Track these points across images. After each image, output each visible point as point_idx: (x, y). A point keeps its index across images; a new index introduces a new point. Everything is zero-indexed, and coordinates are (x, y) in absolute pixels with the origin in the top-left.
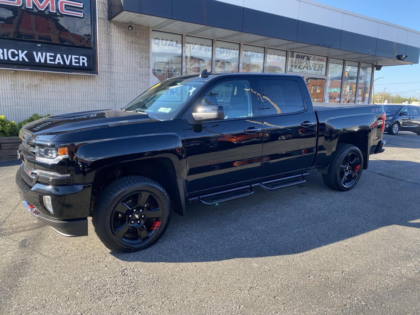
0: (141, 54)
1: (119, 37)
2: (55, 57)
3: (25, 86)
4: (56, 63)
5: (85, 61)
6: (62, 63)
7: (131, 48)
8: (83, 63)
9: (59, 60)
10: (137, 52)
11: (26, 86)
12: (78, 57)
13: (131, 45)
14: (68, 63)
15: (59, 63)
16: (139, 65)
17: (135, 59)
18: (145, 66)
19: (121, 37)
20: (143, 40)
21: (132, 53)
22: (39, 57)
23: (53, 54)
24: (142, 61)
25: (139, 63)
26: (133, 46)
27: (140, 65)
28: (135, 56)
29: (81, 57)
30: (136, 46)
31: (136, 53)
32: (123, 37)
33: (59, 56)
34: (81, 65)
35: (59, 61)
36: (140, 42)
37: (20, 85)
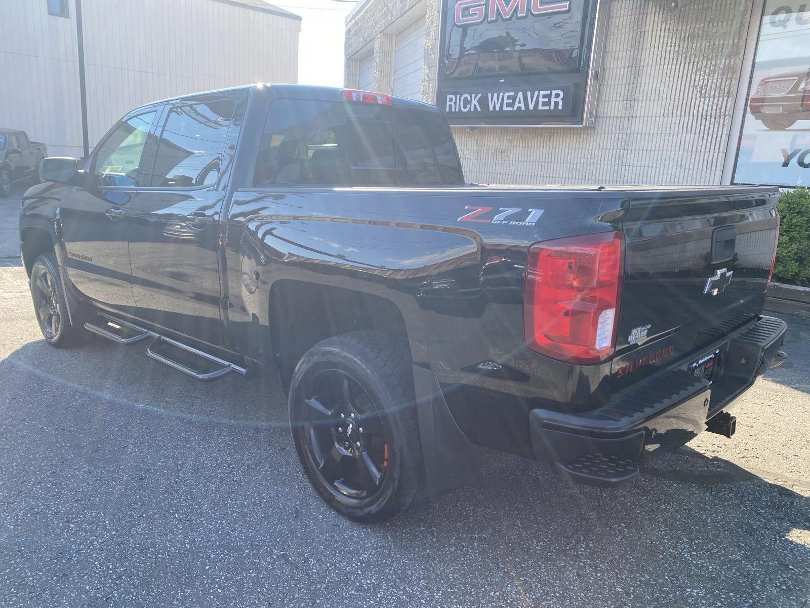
0: (714, 62)
1: (663, 30)
2: (514, 98)
3: (490, 152)
4: (515, 109)
5: (559, 100)
6: (523, 108)
7: (687, 52)
8: (556, 103)
9: (520, 102)
10: (701, 59)
11: (492, 153)
12: (548, 92)
13: (690, 45)
14: (531, 107)
15: (519, 108)
16: (701, 91)
17: (693, 78)
18: (717, 94)
19: (667, 30)
20: (725, 23)
21: (687, 65)
22: (495, 102)
23: (512, 94)
24: (710, 81)
25: (701, 88)
26: (694, 45)
27: (704, 91)
28: (694, 71)
29: (554, 92)
30: (704, 44)
31: (700, 63)
32: (671, 30)
33: (520, 95)
34: (552, 107)
35: (519, 105)
36: (715, 30)
37: (485, 151)
